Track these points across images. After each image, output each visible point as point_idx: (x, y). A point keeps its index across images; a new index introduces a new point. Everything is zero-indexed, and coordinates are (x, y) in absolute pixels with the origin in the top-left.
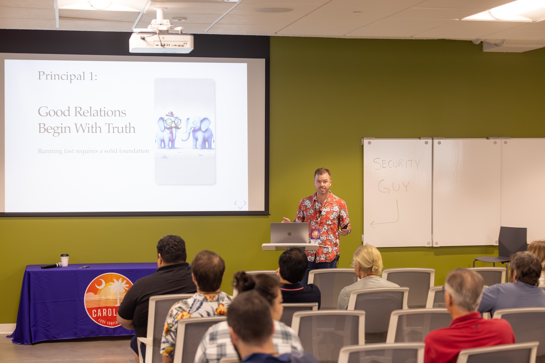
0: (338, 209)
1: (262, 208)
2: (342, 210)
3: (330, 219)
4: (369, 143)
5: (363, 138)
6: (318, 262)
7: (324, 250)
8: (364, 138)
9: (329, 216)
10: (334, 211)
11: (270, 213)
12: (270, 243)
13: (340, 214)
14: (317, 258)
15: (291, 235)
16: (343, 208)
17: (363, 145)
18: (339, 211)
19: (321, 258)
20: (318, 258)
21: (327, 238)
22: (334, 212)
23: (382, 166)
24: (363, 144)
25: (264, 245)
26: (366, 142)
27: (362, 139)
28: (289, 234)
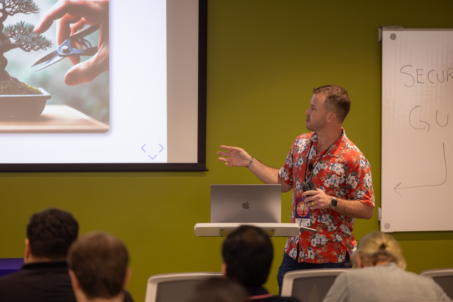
0: (342, 171)
1: (193, 159)
2: (350, 174)
3: (323, 186)
4: (393, 37)
5: (381, 28)
6: (302, 260)
7: (312, 241)
8: (383, 28)
9: (323, 179)
10: (334, 173)
11: (207, 167)
12: (210, 223)
13: (345, 181)
14: (301, 252)
15: (248, 208)
16: (353, 171)
17: (381, 41)
18: (344, 175)
19: (306, 255)
20: (302, 254)
21: (317, 220)
22: (334, 175)
23: (416, 82)
24: (382, 38)
25: (198, 225)
26: (386, 34)
27: (380, 30)
28: (246, 206)
